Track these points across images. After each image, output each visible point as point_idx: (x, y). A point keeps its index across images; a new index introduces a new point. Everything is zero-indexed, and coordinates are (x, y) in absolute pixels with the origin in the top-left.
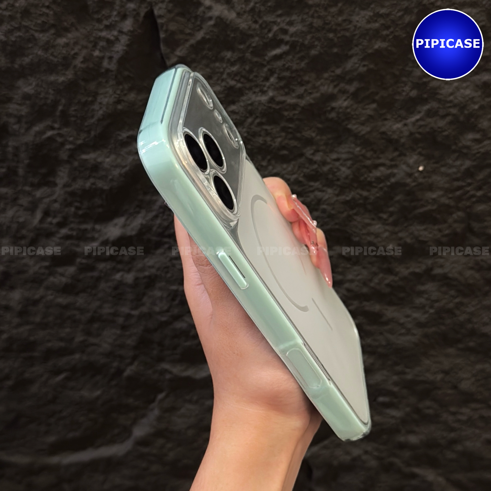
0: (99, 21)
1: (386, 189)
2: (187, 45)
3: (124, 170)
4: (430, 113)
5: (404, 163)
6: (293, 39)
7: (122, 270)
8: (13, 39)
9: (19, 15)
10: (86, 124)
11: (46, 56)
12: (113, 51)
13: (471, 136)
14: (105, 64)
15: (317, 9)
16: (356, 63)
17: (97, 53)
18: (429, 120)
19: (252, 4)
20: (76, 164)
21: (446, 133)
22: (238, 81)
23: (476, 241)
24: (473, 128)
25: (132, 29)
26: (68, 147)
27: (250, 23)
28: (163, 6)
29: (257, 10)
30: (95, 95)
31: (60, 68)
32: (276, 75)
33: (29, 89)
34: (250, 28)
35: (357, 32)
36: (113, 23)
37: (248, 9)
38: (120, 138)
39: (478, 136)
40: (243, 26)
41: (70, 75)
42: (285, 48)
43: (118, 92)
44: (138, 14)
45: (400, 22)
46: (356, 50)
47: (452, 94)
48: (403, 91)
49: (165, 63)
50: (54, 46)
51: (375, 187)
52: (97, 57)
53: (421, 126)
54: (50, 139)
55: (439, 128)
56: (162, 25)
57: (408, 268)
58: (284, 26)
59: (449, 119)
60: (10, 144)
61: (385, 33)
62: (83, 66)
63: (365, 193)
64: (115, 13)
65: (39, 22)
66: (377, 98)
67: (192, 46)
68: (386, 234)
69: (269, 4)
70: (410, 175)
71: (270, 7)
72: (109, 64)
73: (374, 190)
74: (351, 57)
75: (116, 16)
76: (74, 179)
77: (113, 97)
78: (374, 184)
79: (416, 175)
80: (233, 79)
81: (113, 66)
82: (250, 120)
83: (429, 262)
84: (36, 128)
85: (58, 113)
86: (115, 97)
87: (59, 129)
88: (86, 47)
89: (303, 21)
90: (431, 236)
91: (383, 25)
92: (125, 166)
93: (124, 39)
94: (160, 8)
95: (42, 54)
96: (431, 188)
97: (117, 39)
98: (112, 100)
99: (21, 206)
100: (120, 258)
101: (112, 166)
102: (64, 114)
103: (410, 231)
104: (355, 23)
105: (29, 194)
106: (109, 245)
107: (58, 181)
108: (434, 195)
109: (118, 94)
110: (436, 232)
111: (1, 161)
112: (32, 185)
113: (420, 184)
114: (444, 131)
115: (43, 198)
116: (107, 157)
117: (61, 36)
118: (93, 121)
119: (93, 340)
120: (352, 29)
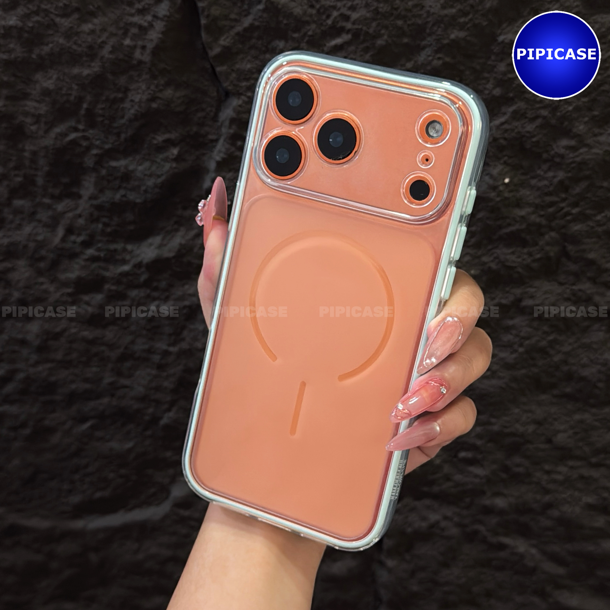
0: (130, 4)
2: (233, 32)
3: (160, 180)
4: (517, 115)
5: (487, 174)
6: (356, 27)
7: (158, 299)
8: (30, 25)
10: (115, 125)
11: (68, 45)
12: (146, 39)
13: (565, 142)
14: (137, 54)
16: (429, 56)
17: (127, 42)
18: (516, 124)
20: (104, 172)
21: (534, 139)
23: (573, 267)
24: (567, 133)
25: (168, 14)
26: (95, 152)
27: (305, 7)
30: (127, 90)
31: (85, 59)
33: (49, 84)
34: (305, 13)
35: (429, 19)
36: (146, 6)
38: (155, 142)
39: (573, 143)
40: (298, 11)
41: (96, 67)
42: (346, 37)
43: (153, 87)
45: (480, 8)
46: (430, 40)
48: (485, 89)
49: (207, 54)
50: (77, 34)
52: (128, 46)
53: (506, 131)
54: (74, 142)
55: (528, 132)
56: (203, 9)
58: (344, 11)
59: (539, 121)
60: (27, 148)
61: (462, 20)
62: (111, 56)
65: (60, 4)
67: (238, 34)
70: (494, 188)
72: (142, 54)
74: (424, 48)
76: (101, 191)
77: (146, 93)
79: (501, 188)
81: (146, 58)
83: (518, 291)
84: (57, 130)
85: (83, 112)
86: (150, 94)
87: (84, 131)
88: (115, 35)
89: (367, 5)
90: (519, 260)
91: (460, 10)
92: (162, 175)
93: (159, 26)
95: (64, 42)
96: (518, 204)
97: (151, 26)
98: (145, 97)
99: (39, 221)
100: (155, 284)
101: (145, 175)
102: (90, 113)
103: (495, 255)
104: (428, 9)
105: (49, 207)
106: (143, 269)
107: (82, 192)
108: (523, 213)
109: (152, 90)
110: (525, 257)
111: (16, 168)
112: (53, 197)
113: (506, 198)
114: (534, 136)
115: (65, 213)
116: (140, 165)
117: (86, 21)
118: (123, 121)
119: (124, 381)
120: (425, 15)
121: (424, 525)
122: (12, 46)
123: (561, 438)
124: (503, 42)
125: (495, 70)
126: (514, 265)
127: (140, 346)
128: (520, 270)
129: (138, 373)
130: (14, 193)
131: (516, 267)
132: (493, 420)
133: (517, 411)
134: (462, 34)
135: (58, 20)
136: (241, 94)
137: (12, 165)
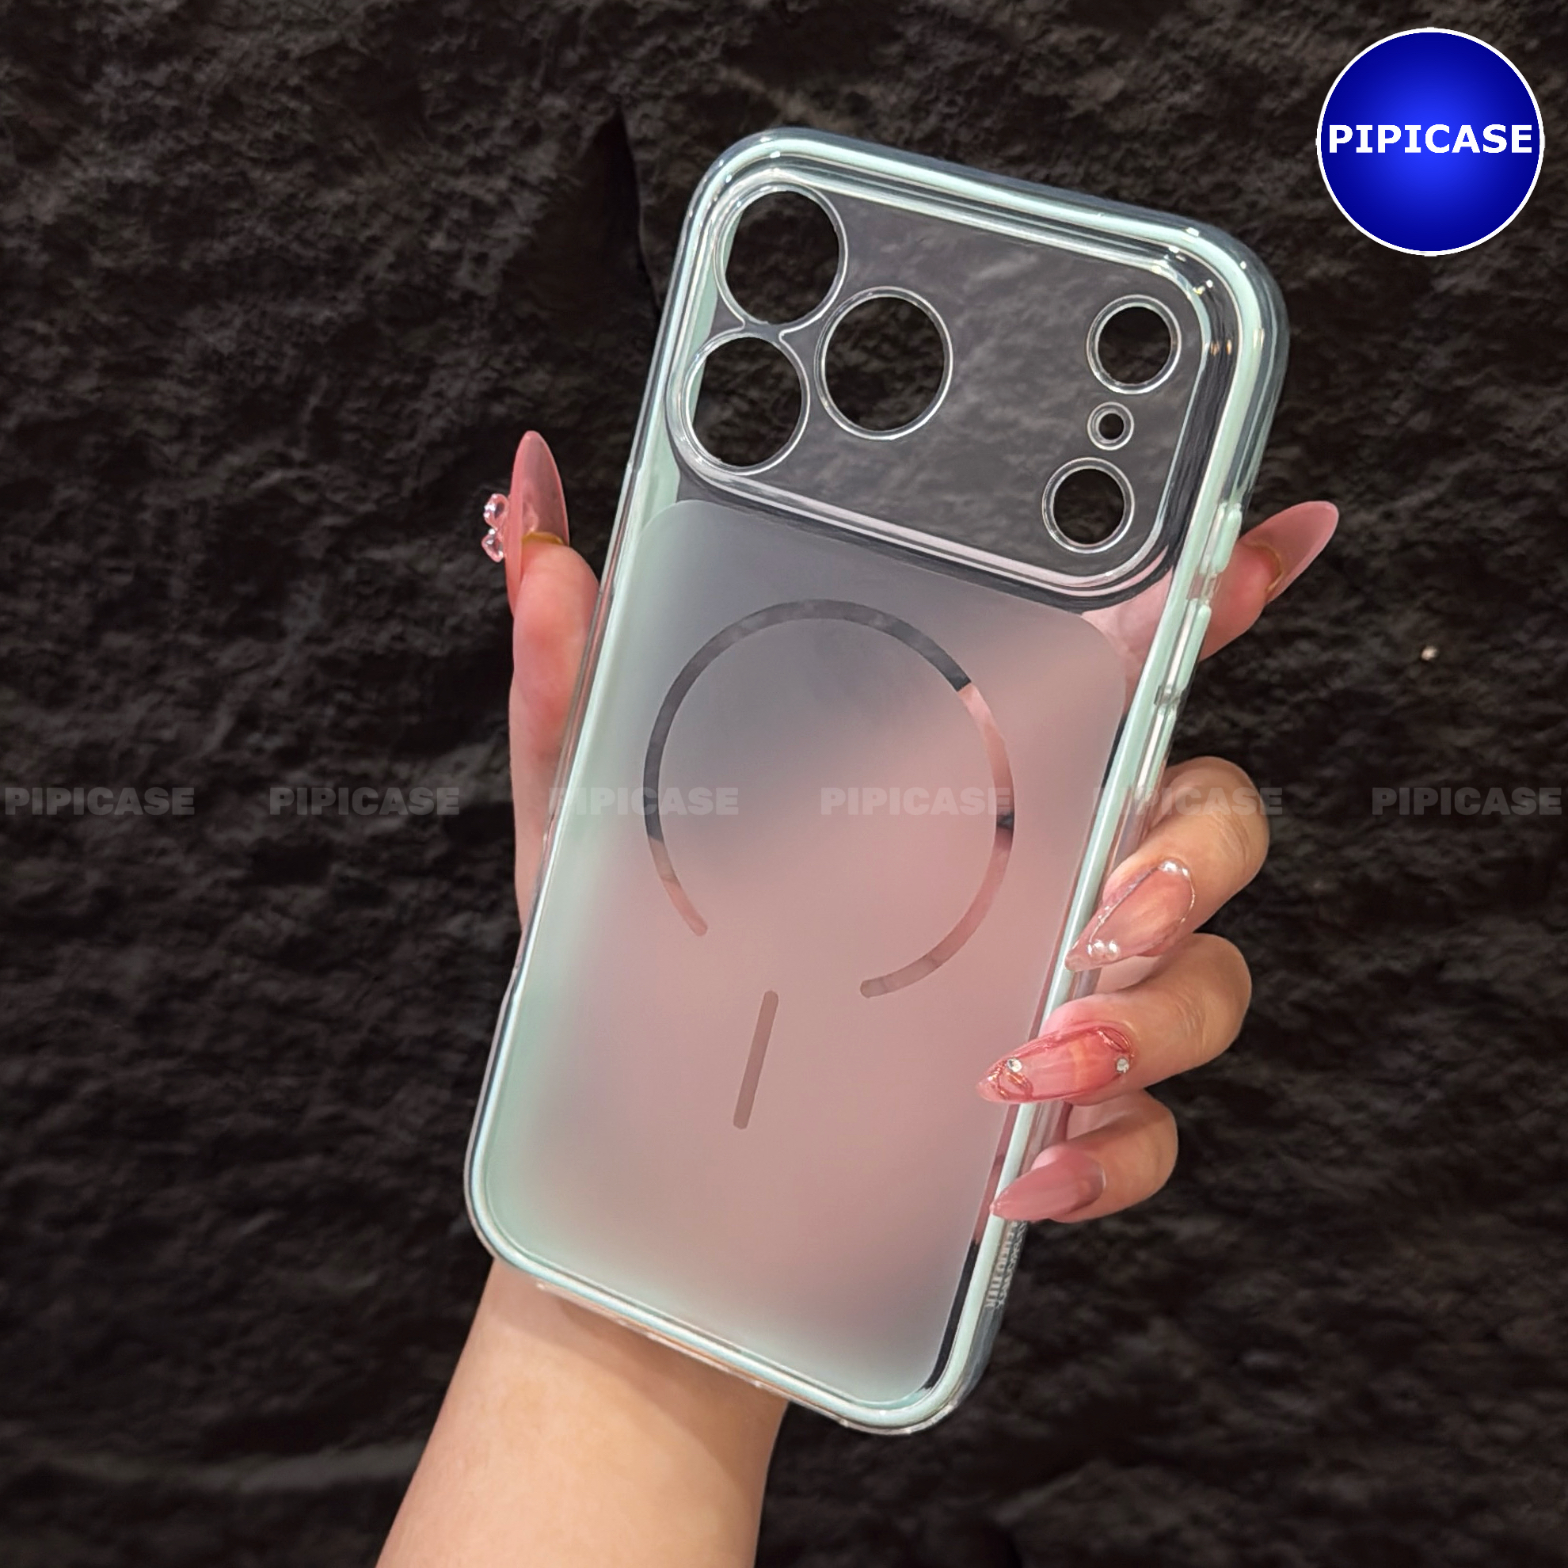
0: (453, 143)
1: (1312, 709)
4: (1470, 486)
5: (1376, 634)
7: (470, 907)
8: (183, 182)
9: (204, 111)
10: (390, 455)
11: (278, 241)
12: (486, 237)
14: (463, 275)
15: (1136, 146)
17: (438, 242)
18: (1467, 507)
19: (932, 121)
20: (350, 574)
21: (1512, 551)
22: (874, 352)
25: (553, 175)
26: (329, 520)
28: (656, 110)
29: (948, 139)
30: (427, 366)
31: (322, 279)
32: (991, 342)
33: (223, 341)
35: (1254, 224)
36: (496, 152)
37: (918, 135)
41: (351, 303)
43: (498, 363)
44: (576, 131)
47: (1542, 430)
48: (1388, 411)
49: (648, 281)
50: (306, 213)
51: (1281, 702)
52: (438, 253)
53: (1437, 524)
54: (276, 493)
55: (1497, 531)
56: (649, 170)
57: (1366, 957)
59: (1528, 505)
60: (148, 499)
63: (1247, 719)
64: (504, 122)
65: (267, 134)
66: (1303, 428)
68: (1306, 848)
69: (987, 123)
70: (1393, 672)
71: (989, 131)
72: (475, 276)
73: (1277, 713)
75: (506, 132)
76: (340, 621)
77: (478, 376)
78: (1279, 693)
79: (1413, 673)
80: (854, 347)
81: (487, 286)
82: (899, 473)
83: (1437, 943)
84: (234, 460)
85: (306, 417)
86: (487, 379)
87: (304, 465)
88: (408, 222)
90: (1446, 861)
93: (528, 205)
94: (646, 116)
95: (270, 234)
96: (1455, 715)
97: (506, 203)
98: (475, 388)
99: (171, 690)
100: (462, 870)
101: (461, 587)
102: (325, 421)
103: (1382, 844)
104: (1254, 197)
105: (198, 656)
106: (436, 829)
107: (289, 622)
108: (1465, 739)
109: (494, 370)
110: (1462, 853)
111: (115, 551)
112: (208, 630)
113: (1424, 701)
114: (1510, 543)
115: (236, 673)
116: (449, 560)
117: (330, 183)
118: (412, 445)
119: (363, 1116)
120: (1241, 215)
121: (1138, 1534)
122: (128, 234)
123: (1522, 1333)
124: (1447, 292)
125: (1421, 365)
126: (1430, 874)
127: (414, 1026)
128: (1445, 887)
129: (400, 1096)
130: (106, 614)
131: (1433, 880)
132: (1345, 1274)
133: (1409, 1253)
134: (1339, 269)
135: (256, 174)
136: (732, 393)
137: (105, 542)
